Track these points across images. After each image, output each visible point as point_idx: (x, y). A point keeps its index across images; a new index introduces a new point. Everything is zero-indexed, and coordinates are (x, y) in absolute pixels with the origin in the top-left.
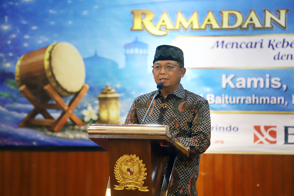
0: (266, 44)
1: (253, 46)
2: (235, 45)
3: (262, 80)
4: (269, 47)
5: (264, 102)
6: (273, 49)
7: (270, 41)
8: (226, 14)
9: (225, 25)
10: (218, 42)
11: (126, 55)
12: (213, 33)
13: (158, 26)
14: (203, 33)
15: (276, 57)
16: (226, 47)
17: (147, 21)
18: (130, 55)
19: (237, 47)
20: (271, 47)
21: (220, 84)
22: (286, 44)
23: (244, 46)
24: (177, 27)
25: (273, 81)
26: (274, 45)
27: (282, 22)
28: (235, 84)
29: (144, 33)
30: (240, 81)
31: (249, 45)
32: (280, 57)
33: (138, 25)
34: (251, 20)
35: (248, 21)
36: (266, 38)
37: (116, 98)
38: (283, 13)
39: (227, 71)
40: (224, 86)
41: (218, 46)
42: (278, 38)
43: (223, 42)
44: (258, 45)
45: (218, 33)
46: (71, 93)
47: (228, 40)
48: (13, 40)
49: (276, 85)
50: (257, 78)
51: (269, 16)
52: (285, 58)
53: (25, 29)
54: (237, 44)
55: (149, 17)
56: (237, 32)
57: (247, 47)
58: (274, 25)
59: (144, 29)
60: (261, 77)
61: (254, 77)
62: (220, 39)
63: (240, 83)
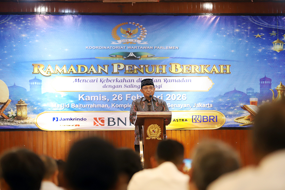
0: (99, 80)
1: (93, 81)
2: (84, 81)
3: (97, 97)
4: (100, 82)
5: (99, 107)
6: (103, 83)
7: (101, 79)
8: (79, 67)
9: (79, 72)
10: (76, 79)
11: (30, 85)
12: (73, 75)
13: (46, 72)
14: (69, 75)
15: (104, 87)
16: (80, 82)
17: (40, 69)
18: (32, 85)
19: (85, 82)
20: (101, 82)
21: (78, 99)
22: (108, 81)
23: (88, 81)
24: (56, 72)
25: (103, 97)
26: (103, 81)
27: (106, 71)
28: (85, 99)
29: (40, 75)
30: (87, 97)
31: (91, 81)
32: (106, 87)
33: (36, 71)
34: (92, 69)
35: (90, 70)
36: (99, 78)
37: (26, 106)
38: (106, 67)
39: (81, 93)
40: (80, 100)
41: (76, 81)
42: (105, 78)
43: (79, 79)
44: (95, 81)
45: (76, 75)
46: (2, 103)
47: (81, 78)
49: (104, 99)
50: (95, 96)
51: (100, 68)
52: (108, 87)
54: (85, 80)
55: (42, 67)
56: (85, 75)
57: (90, 82)
58: (102, 72)
59: (39, 73)
60: (97, 95)
61: (94, 95)
62: (77, 78)
63: (87, 98)
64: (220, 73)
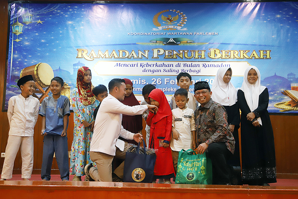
0: (139, 65)
1: (133, 66)
3: (137, 81)
5: (138, 90)
7: (141, 64)
8: (121, 52)
9: (121, 57)
10: (117, 64)
11: (74, 69)
12: (115, 60)
13: (89, 57)
14: (110, 59)
15: (144, 71)
16: (121, 66)
17: (84, 54)
18: (76, 68)
19: (126, 66)
20: (141, 66)
22: (148, 65)
24: (98, 57)
25: (142, 81)
26: (143, 65)
27: (146, 56)
29: (83, 59)
31: (132, 65)
32: (145, 71)
33: (80, 56)
34: (132, 54)
35: (131, 55)
36: (139, 62)
37: (69, 88)
38: (147, 52)
39: (122, 77)
41: (117, 66)
42: (145, 62)
45: (117, 60)
46: (47, 86)
47: (122, 63)
48: (19, 61)
49: (143, 83)
51: (140, 53)
52: (148, 71)
53: (25, 57)
55: (85, 52)
56: (126, 59)
57: (130, 66)
58: (143, 57)
59: (83, 57)
60: (137, 79)
61: (133, 79)
62: (119, 63)
64: (260, 58)
